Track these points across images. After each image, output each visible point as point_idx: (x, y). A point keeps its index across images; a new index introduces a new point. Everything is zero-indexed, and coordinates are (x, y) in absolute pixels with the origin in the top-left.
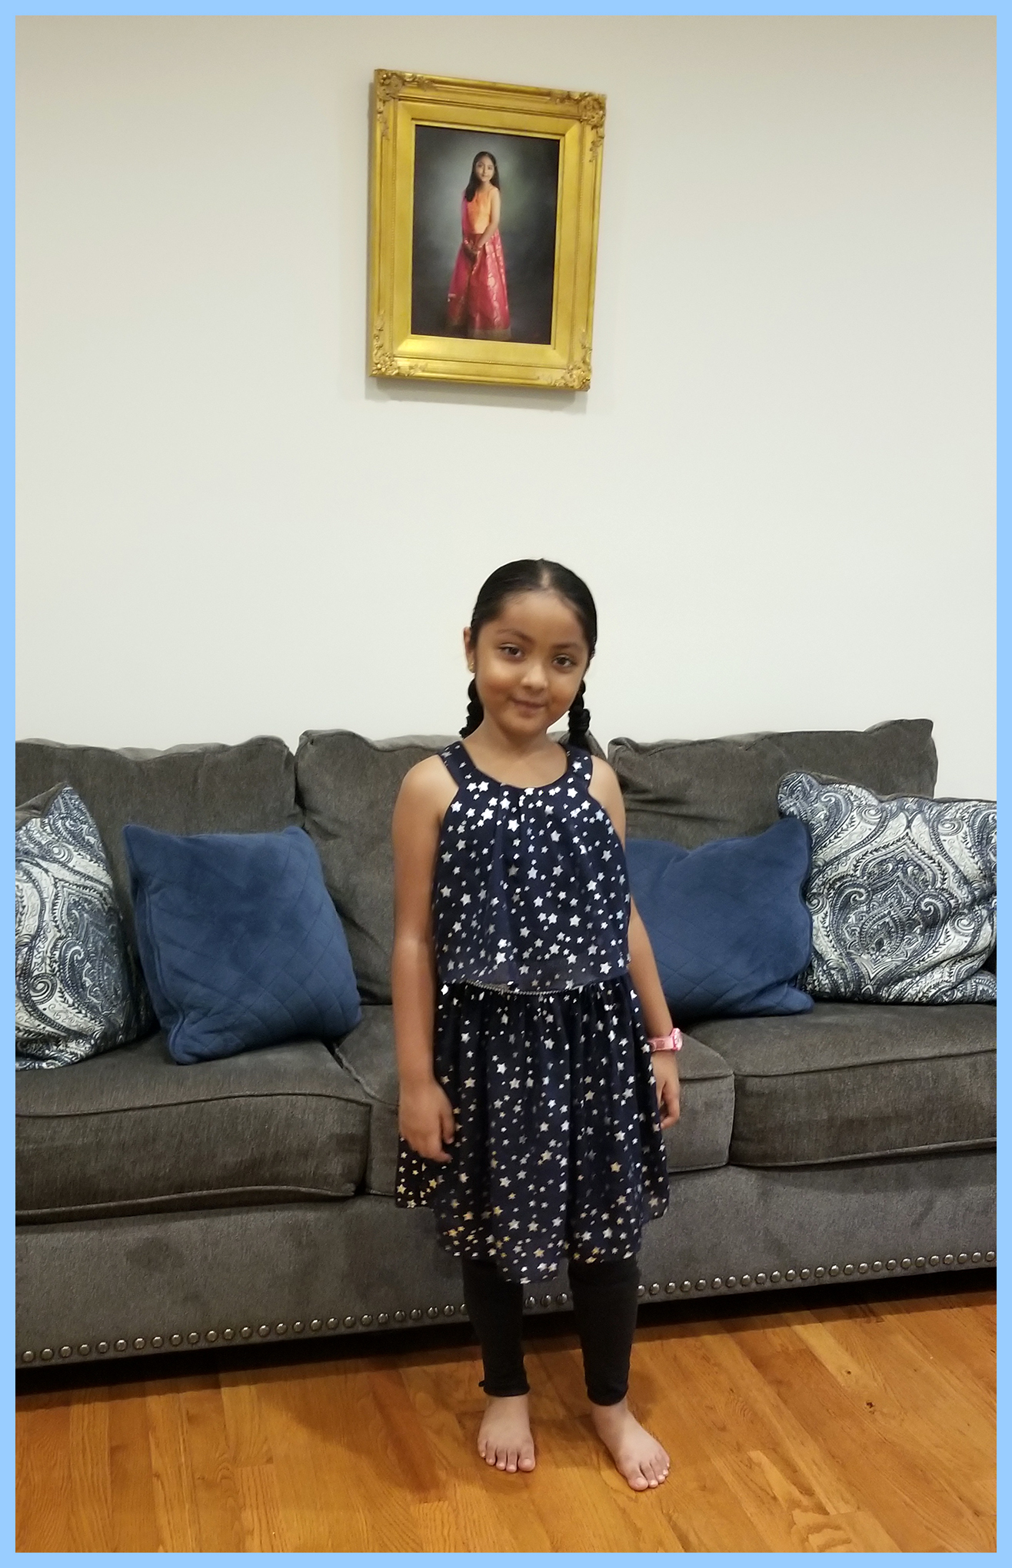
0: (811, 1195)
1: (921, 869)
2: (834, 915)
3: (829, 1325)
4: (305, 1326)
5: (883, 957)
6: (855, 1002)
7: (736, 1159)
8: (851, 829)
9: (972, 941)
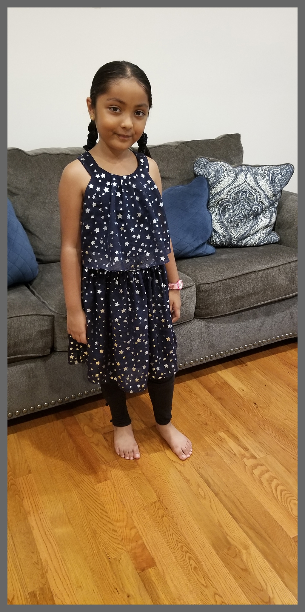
0: (224, 326)
1: (252, 194)
2: (219, 214)
3: (230, 369)
4: (35, 408)
5: (239, 229)
6: (229, 247)
7: (197, 316)
8: (224, 180)
9: (270, 220)
